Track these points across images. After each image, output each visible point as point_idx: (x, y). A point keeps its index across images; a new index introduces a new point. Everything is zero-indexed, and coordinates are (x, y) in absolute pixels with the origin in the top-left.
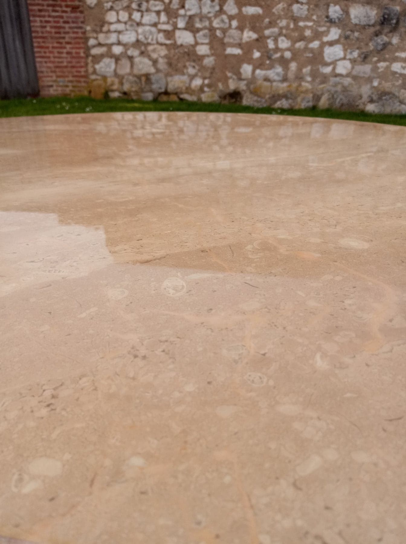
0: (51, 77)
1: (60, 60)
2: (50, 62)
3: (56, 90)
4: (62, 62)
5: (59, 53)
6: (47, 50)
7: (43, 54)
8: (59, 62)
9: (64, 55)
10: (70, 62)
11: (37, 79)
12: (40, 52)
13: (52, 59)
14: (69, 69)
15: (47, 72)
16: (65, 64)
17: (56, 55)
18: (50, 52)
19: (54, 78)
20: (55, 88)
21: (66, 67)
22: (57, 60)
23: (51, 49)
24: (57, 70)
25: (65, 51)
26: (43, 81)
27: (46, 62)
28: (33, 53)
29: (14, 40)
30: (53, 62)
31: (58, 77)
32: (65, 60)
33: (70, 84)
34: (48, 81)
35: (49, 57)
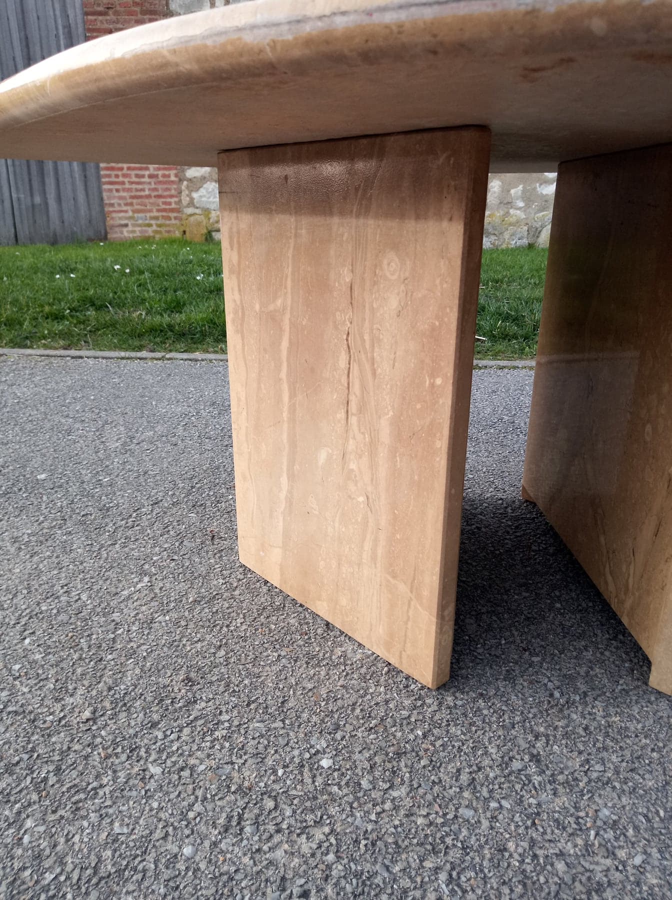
0: (126, 211)
1: (140, 187)
2: (124, 190)
3: (133, 232)
4: (143, 190)
5: (137, 176)
6: (120, 173)
7: (113, 179)
8: (137, 190)
9: (146, 179)
10: (156, 190)
11: (104, 216)
12: (109, 176)
13: (127, 186)
14: (152, 200)
15: (119, 205)
16: (147, 193)
17: (134, 179)
18: (124, 176)
19: (130, 214)
20: (130, 228)
21: (149, 197)
22: (134, 186)
23: (125, 171)
24: (135, 201)
25: (147, 173)
26: (112, 218)
27: (117, 190)
28: (99, 177)
30: (129, 190)
31: (134, 211)
32: (146, 187)
33: (153, 222)
34: (120, 218)
35: (123, 183)
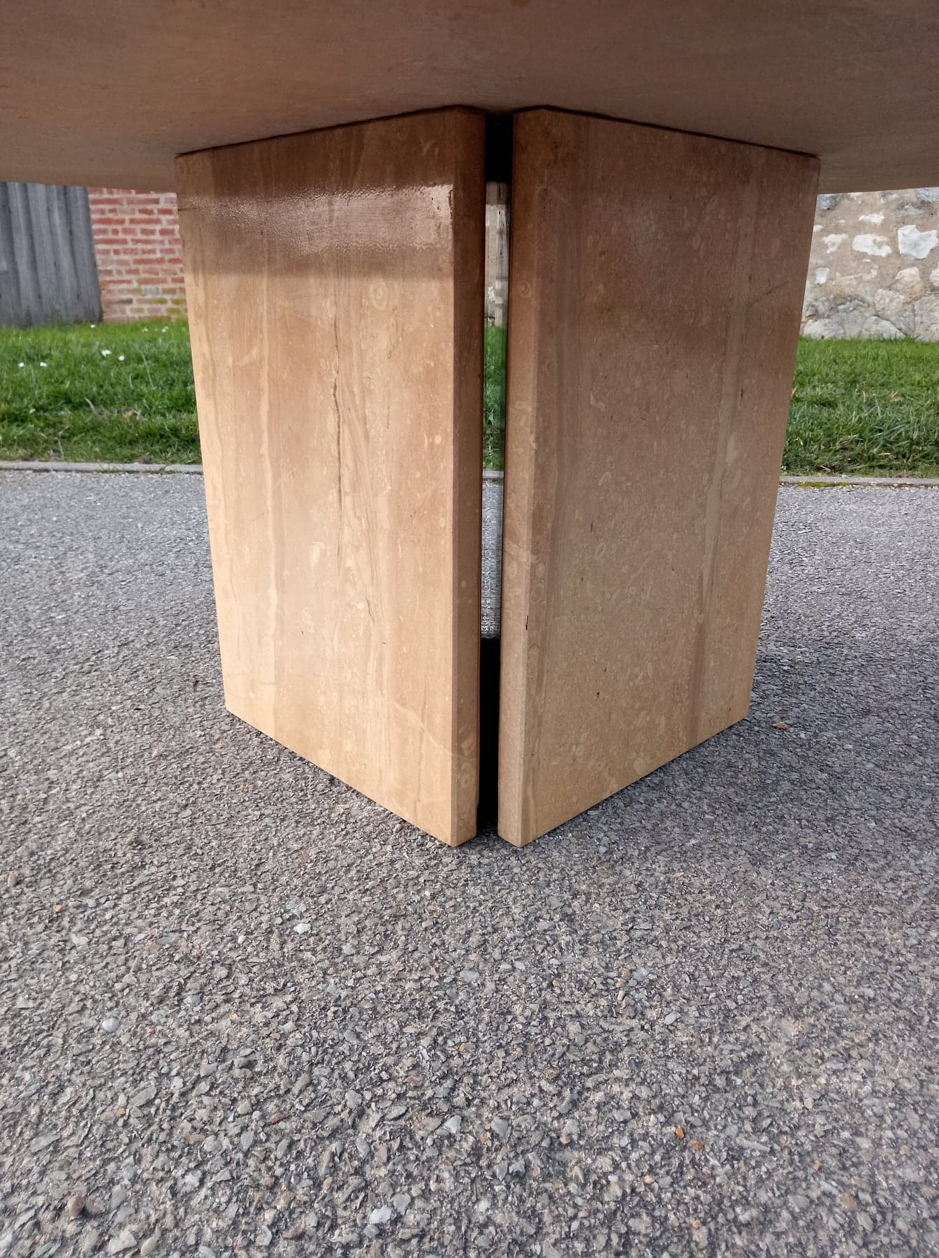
0: (129, 282)
1: (149, 247)
2: (126, 252)
3: (140, 310)
4: (152, 251)
5: (144, 232)
6: (119, 227)
7: (110, 236)
8: (144, 252)
9: (157, 237)
10: (171, 251)
11: (97, 287)
12: (104, 232)
13: (130, 246)
14: (166, 266)
15: (120, 272)
16: (158, 255)
17: (140, 236)
18: (126, 231)
19: (135, 285)
20: (135, 305)
21: (161, 261)
22: (140, 246)
23: (127, 225)
24: (141, 267)
25: (158, 227)
26: (110, 292)
27: (116, 252)
28: (90, 234)
29: (49, 210)
30: (133, 251)
31: (141, 282)
32: (158, 247)
33: (168, 297)
34: (121, 292)
35: (124, 242)
